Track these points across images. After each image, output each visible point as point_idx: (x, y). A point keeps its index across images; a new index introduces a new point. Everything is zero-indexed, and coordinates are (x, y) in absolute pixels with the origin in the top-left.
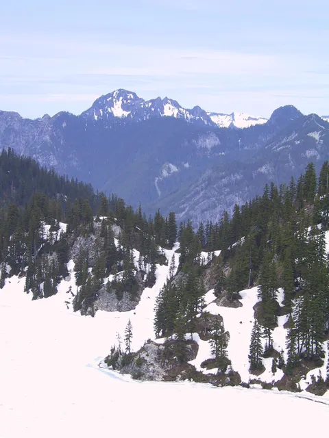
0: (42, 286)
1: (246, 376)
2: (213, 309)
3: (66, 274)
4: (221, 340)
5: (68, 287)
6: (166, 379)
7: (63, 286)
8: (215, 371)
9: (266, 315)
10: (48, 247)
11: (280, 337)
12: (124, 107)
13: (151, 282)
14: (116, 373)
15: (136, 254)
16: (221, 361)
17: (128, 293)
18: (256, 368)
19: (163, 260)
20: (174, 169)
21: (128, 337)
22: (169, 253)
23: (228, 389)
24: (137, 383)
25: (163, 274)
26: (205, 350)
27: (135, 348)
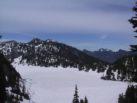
0: (94, 70)
1: (117, 80)
2: (113, 72)
3: (96, 69)
4: (114, 76)
5: (97, 70)
6: (108, 80)
7: (96, 70)
9: (119, 73)
10: (95, 65)
11: (121, 75)
12: (102, 50)
13: (106, 69)
14: (102, 79)
15: (104, 66)
16: (114, 78)
17: (103, 71)
18: (118, 79)
19: (107, 67)
20: (108, 57)
21: (103, 75)
22: (108, 66)
23: (115, 81)
24: (104, 80)
25: (107, 68)
26: (112, 77)
27: (104, 76)
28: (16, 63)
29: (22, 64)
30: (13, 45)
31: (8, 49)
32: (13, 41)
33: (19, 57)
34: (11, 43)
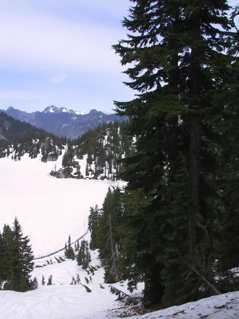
0: (33, 155)
1: (85, 176)
2: (77, 160)
3: (39, 152)
4: (79, 168)
5: (40, 156)
6: (65, 178)
7: (38, 155)
8: (77, 175)
9: (89, 161)
10: (35, 146)
11: (93, 167)
12: (53, 110)
13: (61, 154)
14: (53, 177)
15: (57, 147)
16: (78, 173)
17: (55, 157)
18: (87, 174)
19: (63, 148)
20: (66, 125)
21: (55, 168)
22: (65, 146)
23: (81, 180)
24: (58, 179)
25: (64, 152)
26: (75, 170)
27: (57, 171)
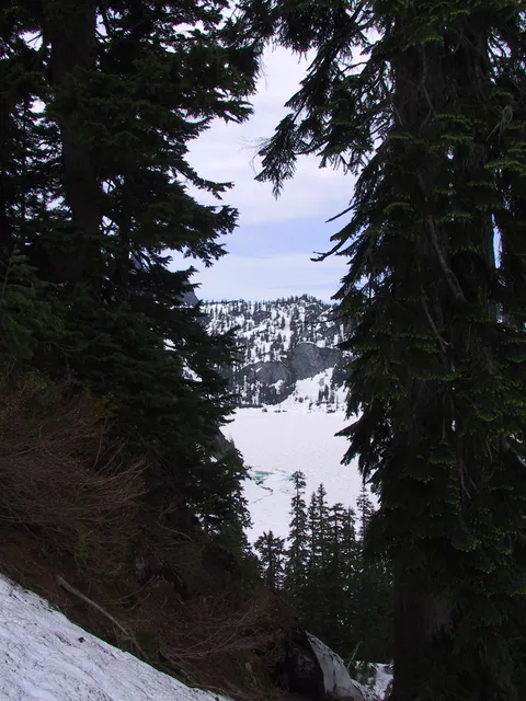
28: (301, 401)
29: (324, 406)
30: (302, 317)
31: (279, 336)
32: (305, 297)
33: (322, 375)
34: (293, 306)
